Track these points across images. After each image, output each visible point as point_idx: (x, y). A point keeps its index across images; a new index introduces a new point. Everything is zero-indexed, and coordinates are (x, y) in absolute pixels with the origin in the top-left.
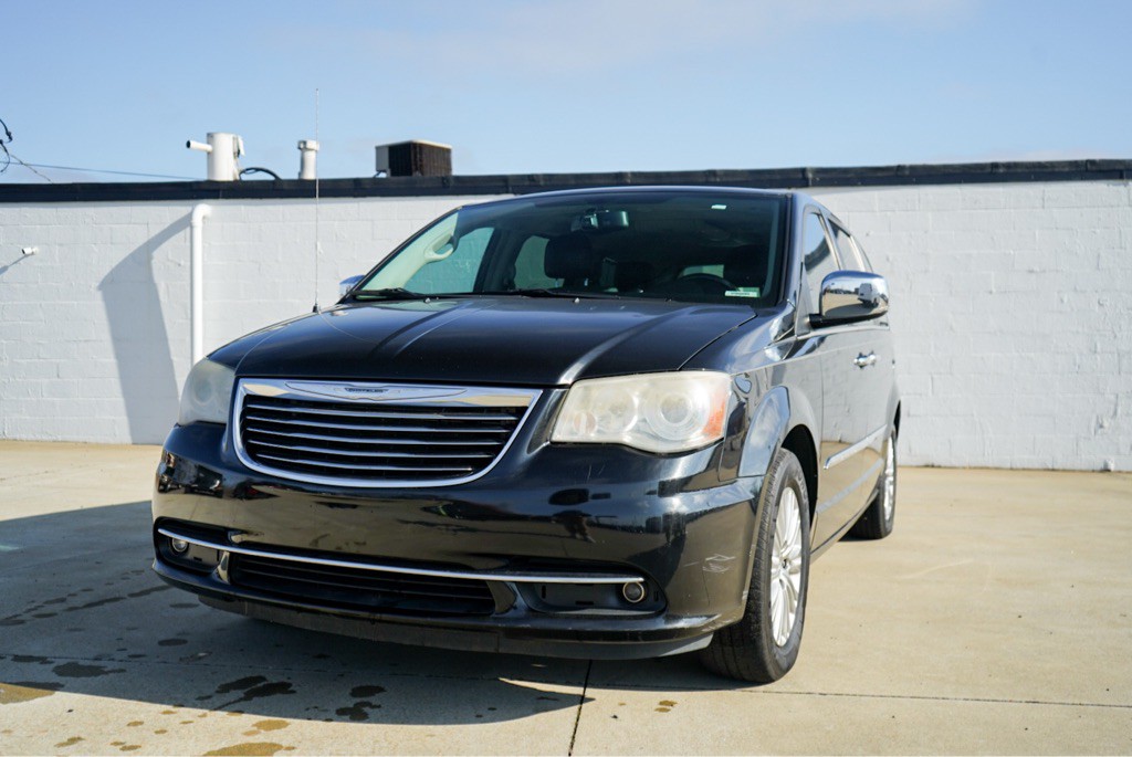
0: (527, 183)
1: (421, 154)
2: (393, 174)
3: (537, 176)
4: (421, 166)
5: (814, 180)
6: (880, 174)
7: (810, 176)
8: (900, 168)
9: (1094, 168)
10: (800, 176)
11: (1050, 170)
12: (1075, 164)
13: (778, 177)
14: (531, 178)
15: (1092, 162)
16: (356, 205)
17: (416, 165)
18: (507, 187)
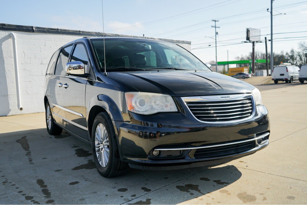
7: (34, 29)
9: (100, 34)
10: (31, 29)
13: (25, 28)
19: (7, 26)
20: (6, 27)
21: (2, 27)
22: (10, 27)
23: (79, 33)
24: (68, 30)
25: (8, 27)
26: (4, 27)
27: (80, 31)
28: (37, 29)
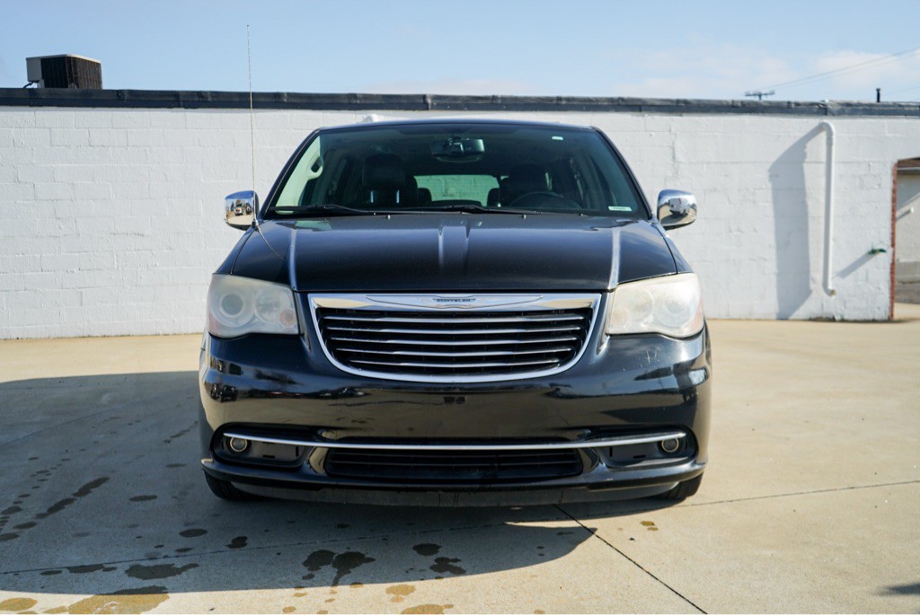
0: (196, 99)
1: (76, 68)
2: (47, 85)
3: (205, 92)
4: (76, 78)
5: (432, 105)
6: (480, 102)
7: (429, 101)
8: (494, 98)
9: (624, 103)
10: (422, 101)
11: (594, 104)
12: (611, 100)
13: (405, 101)
14: (200, 94)
15: (622, 99)
16: (32, 113)
17: (71, 77)
18: (178, 101)
19: (360, 99)
20: (358, 102)
21: (350, 103)
22: (368, 102)
23: (557, 104)
24: (526, 98)
25: (363, 102)
26: (354, 101)
27: (559, 99)
28: (438, 101)
